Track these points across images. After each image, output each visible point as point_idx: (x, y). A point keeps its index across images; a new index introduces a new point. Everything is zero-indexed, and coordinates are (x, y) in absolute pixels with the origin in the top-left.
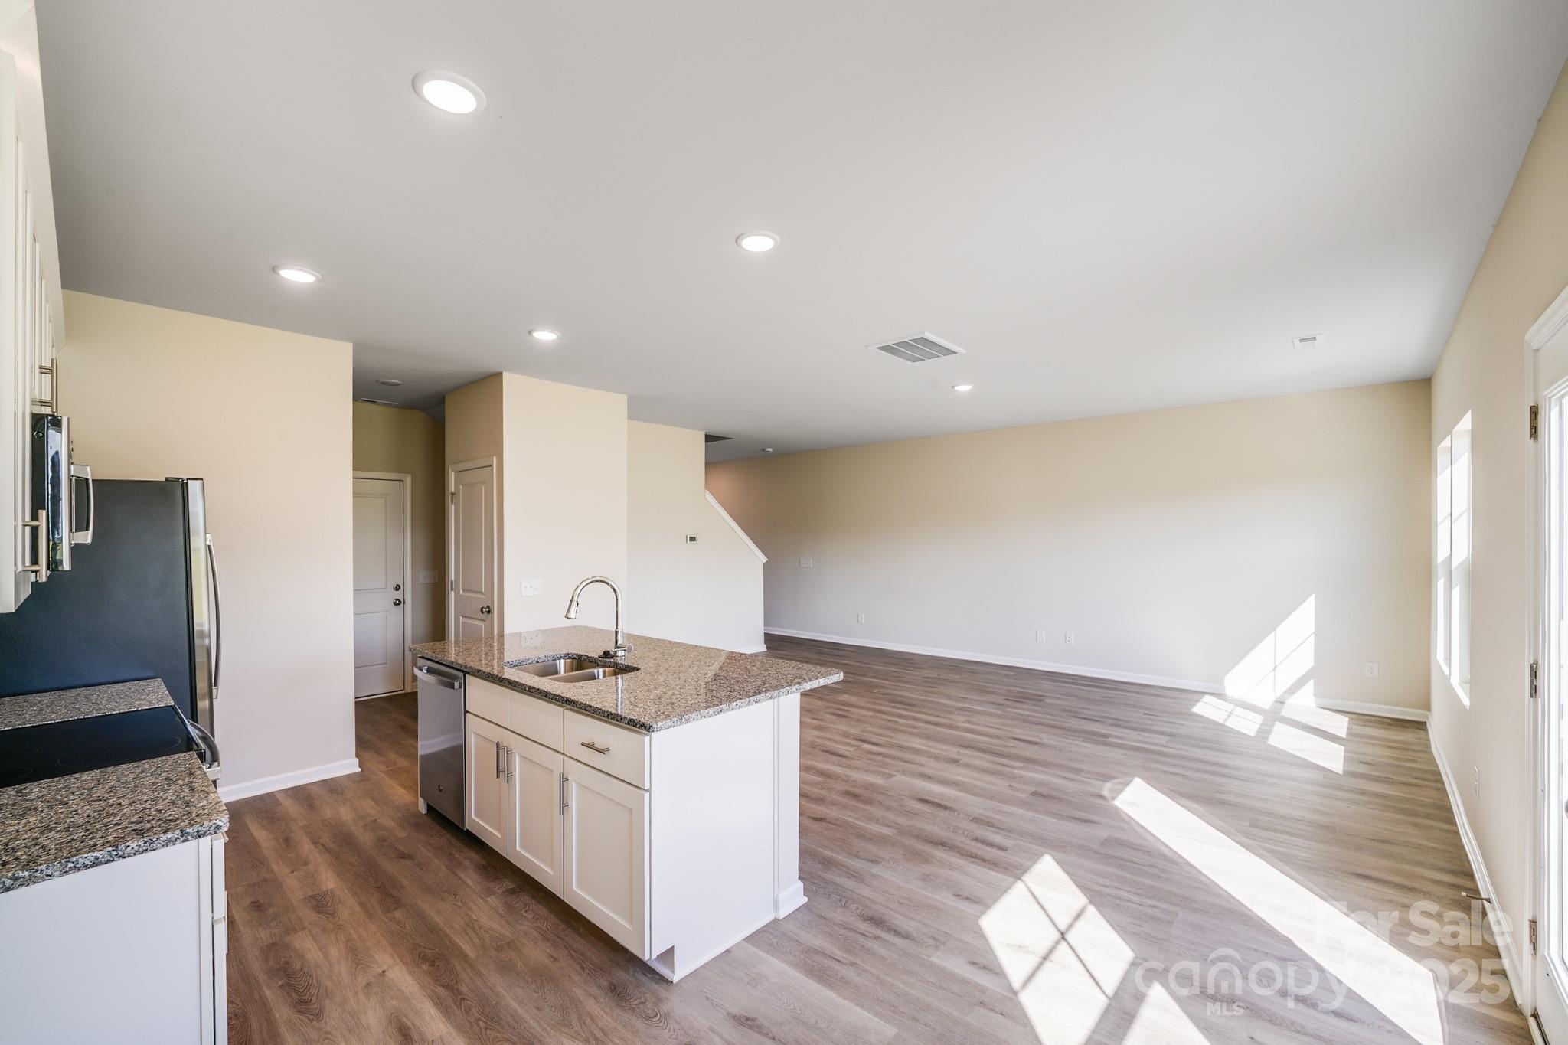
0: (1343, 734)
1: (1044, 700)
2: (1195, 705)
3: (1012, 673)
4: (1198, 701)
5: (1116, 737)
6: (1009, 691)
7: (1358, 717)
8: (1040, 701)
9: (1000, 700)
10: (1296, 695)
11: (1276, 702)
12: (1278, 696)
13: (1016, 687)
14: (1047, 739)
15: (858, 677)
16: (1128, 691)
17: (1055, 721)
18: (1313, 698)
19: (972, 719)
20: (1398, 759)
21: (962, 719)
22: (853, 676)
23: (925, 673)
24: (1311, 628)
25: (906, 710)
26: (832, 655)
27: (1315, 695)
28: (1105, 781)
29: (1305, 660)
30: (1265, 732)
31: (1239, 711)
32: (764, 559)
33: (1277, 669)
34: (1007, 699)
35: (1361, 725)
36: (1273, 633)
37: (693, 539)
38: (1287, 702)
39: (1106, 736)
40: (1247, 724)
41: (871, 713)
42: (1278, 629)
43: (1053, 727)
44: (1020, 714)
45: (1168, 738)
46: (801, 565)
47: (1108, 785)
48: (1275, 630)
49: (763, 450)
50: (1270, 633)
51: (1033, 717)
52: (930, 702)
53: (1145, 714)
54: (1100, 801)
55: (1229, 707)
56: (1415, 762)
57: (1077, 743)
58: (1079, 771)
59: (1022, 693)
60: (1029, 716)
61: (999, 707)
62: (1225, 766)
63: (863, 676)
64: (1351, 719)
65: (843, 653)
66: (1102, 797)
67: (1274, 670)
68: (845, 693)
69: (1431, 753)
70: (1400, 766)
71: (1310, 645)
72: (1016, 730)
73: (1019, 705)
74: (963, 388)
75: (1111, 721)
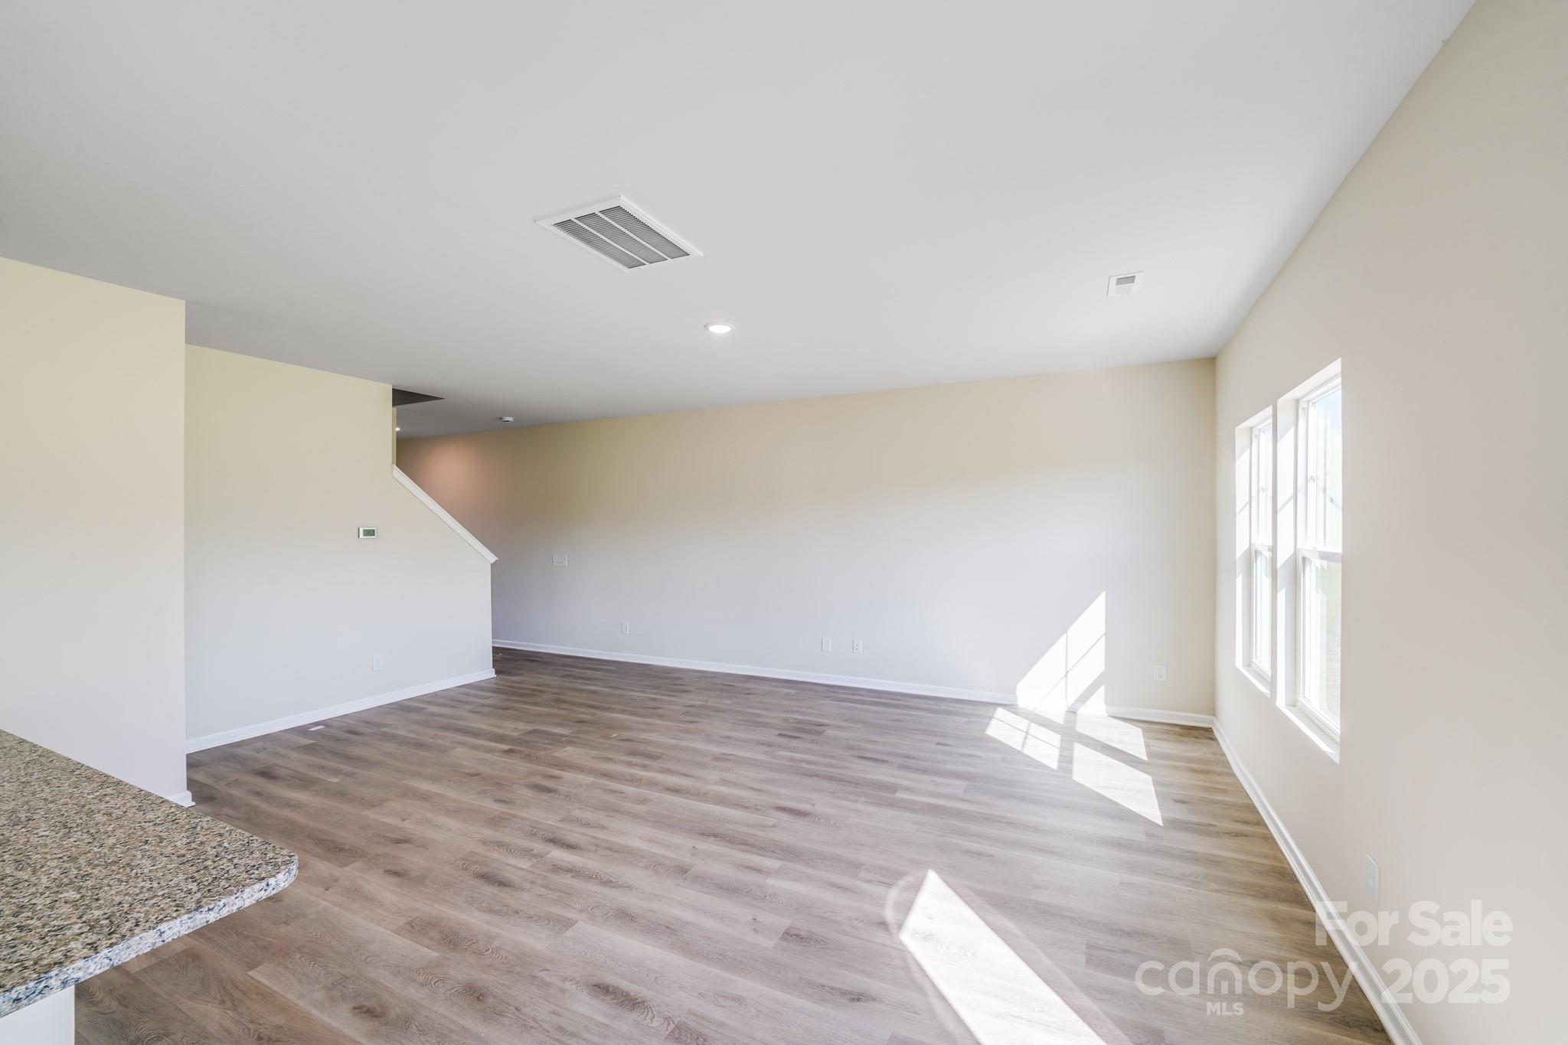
0: (1141, 753)
1: (824, 731)
2: (988, 724)
3: (794, 692)
4: (991, 718)
5: (908, 789)
6: (786, 720)
7: (1150, 726)
8: (820, 733)
9: (770, 736)
10: (1088, 703)
11: (1068, 711)
12: (1070, 704)
13: (794, 712)
14: (821, 803)
15: (599, 713)
16: (921, 709)
17: (831, 766)
18: (1104, 707)
19: (729, 776)
20: (1206, 789)
21: (714, 776)
22: (593, 711)
23: (691, 699)
24: (1101, 629)
25: (645, 767)
26: (583, 678)
27: (1107, 703)
28: (890, 885)
29: (1096, 664)
30: (1066, 760)
31: (1036, 730)
32: (493, 558)
33: (1068, 674)
34: (780, 735)
35: (1157, 739)
36: (1064, 636)
37: (370, 533)
38: (1078, 712)
39: (893, 788)
40: (1044, 749)
41: (590, 779)
42: (1071, 630)
43: (831, 778)
44: (792, 760)
45: (964, 783)
46: (555, 564)
47: (893, 894)
48: (1066, 632)
49: (501, 418)
50: (1062, 634)
51: (809, 762)
52: (684, 749)
53: (938, 744)
54: (881, 937)
55: (1023, 724)
56: (1224, 791)
57: (859, 806)
58: (855, 867)
59: (799, 722)
60: (802, 761)
61: (768, 749)
62: (1036, 829)
63: (609, 709)
64: (1144, 731)
65: (597, 674)
66: (883, 925)
67: (1066, 676)
68: (570, 743)
69: (1233, 775)
70: (1214, 802)
71: (1102, 645)
72: (784, 791)
73: (794, 743)
74: (720, 329)
75: (899, 761)
